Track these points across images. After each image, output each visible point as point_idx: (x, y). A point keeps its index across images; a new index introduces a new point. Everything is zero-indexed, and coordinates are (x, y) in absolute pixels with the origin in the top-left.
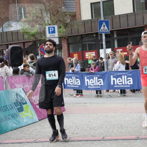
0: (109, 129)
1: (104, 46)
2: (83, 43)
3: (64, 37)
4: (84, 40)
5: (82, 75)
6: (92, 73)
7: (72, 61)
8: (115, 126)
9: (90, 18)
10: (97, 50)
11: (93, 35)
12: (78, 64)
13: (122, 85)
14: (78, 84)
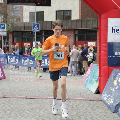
0: (31, 92)
1: (35, 40)
2: (23, 37)
3: (11, 31)
4: (23, 35)
5: (20, 57)
6: (26, 56)
7: (14, 47)
8: (35, 90)
9: (29, 21)
10: (31, 42)
11: (30, 32)
12: (18, 50)
13: (44, 65)
14: (16, 62)
